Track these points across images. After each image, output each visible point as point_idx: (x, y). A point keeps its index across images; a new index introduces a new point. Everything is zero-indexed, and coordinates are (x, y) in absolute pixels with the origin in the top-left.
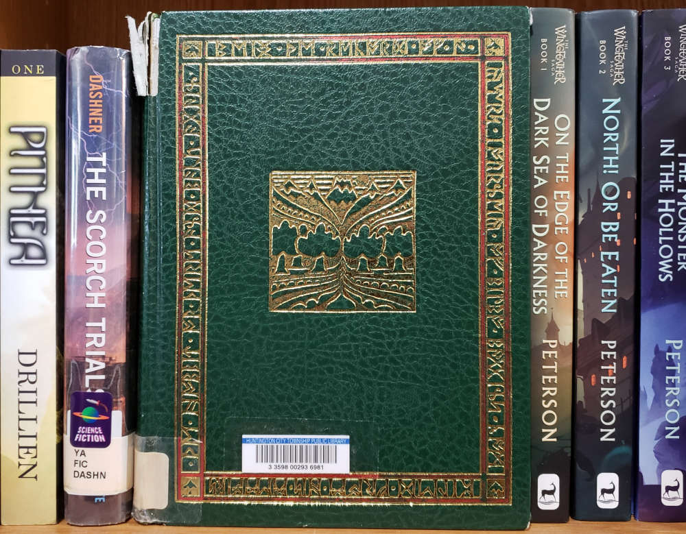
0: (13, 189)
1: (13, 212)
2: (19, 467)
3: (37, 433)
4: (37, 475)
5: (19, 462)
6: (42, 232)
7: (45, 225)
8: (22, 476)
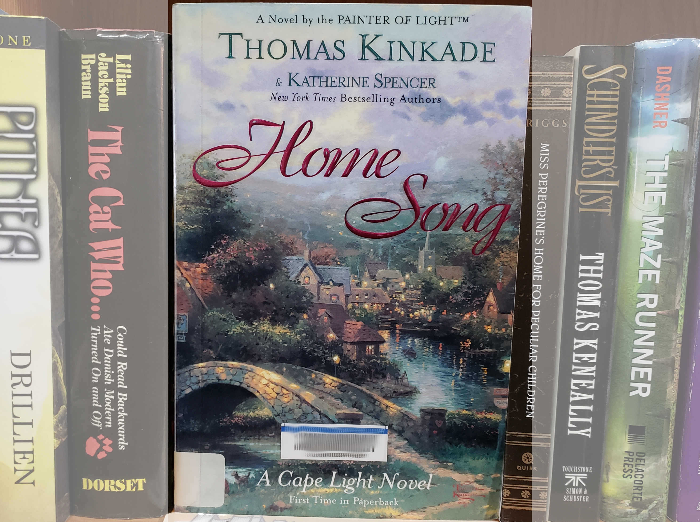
2: (15, 473)
3: (33, 438)
4: (34, 481)
5: (15, 468)
6: (33, 224)
7: (36, 216)
8: (18, 482)
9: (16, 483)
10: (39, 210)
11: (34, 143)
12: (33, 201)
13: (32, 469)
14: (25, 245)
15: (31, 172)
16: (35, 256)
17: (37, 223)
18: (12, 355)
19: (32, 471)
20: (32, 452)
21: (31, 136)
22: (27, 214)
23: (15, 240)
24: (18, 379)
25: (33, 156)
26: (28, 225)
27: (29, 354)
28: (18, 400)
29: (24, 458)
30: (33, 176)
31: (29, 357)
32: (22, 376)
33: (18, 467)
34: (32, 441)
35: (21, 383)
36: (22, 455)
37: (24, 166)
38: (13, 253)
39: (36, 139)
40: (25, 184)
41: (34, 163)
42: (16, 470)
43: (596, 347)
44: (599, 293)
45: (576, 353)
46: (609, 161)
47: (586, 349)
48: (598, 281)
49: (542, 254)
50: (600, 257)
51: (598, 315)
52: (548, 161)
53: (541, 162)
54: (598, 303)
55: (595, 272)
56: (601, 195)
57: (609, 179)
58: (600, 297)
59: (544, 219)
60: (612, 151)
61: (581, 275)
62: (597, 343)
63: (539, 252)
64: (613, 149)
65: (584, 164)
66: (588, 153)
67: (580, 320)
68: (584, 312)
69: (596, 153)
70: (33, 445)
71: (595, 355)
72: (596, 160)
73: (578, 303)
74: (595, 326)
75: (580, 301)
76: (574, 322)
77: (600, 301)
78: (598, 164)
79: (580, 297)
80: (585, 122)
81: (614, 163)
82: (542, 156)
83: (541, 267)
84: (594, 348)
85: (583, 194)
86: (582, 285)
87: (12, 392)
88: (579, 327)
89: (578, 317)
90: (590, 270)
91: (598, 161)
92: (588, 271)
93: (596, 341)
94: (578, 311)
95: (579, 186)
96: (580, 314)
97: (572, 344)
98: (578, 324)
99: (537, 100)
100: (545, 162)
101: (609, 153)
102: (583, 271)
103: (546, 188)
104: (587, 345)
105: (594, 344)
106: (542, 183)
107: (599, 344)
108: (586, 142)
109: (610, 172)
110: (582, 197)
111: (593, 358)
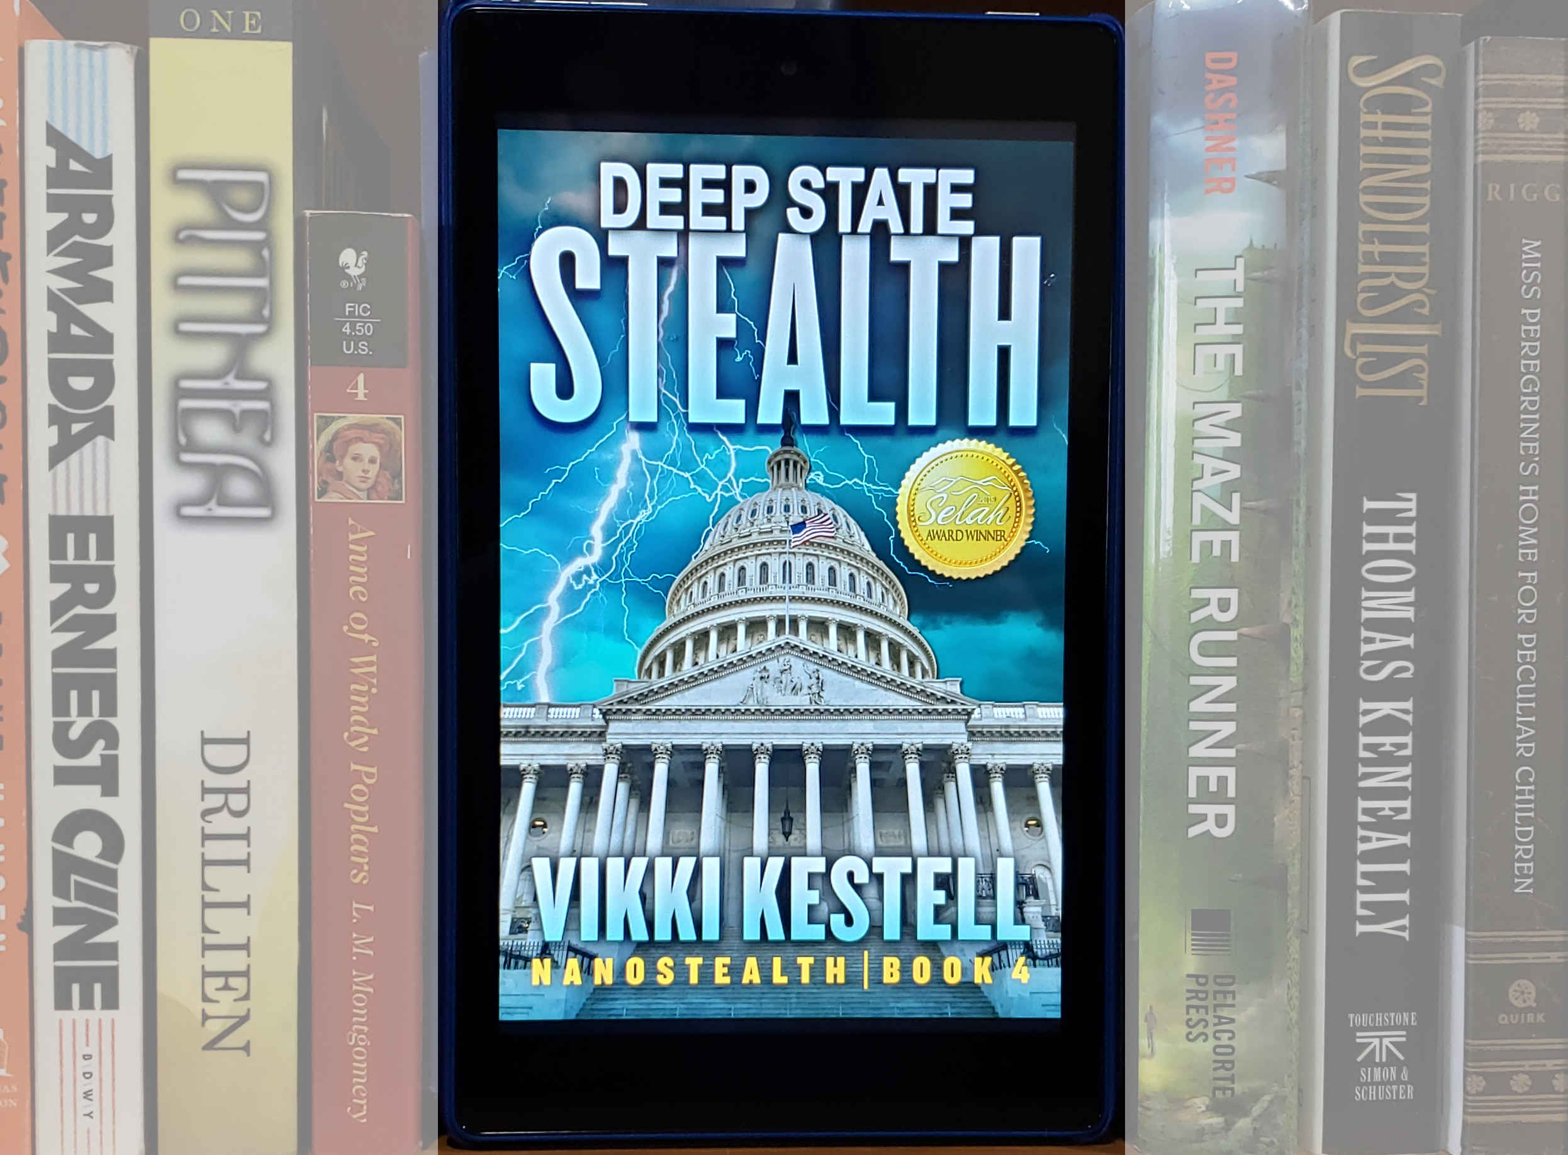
0: (185, 327)
1: (186, 384)
2: (203, 1024)
3: (249, 939)
4: (249, 1042)
5: (203, 1010)
6: (261, 439)
7: (266, 421)
8: (210, 1046)
9: (205, 1048)
10: (273, 406)
11: (266, 253)
12: (260, 385)
13: (243, 1013)
14: (240, 487)
15: (257, 318)
16: (263, 512)
17: (267, 437)
18: (205, 741)
19: (244, 1019)
20: (246, 974)
21: (258, 236)
22: (244, 412)
23: (217, 475)
24: (215, 800)
25: (262, 282)
26: (246, 440)
27: (246, 741)
28: (216, 850)
29: (226, 987)
30: (260, 328)
31: (244, 747)
32: (227, 791)
33: (211, 1009)
34: (246, 947)
35: (225, 810)
36: (220, 982)
37: (239, 305)
38: (213, 504)
39: (268, 243)
40: (241, 345)
41: (265, 297)
42: (205, 1017)
43: (1409, 718)
44: (1409, 590)
45: (1365, 735)
46: (1418, 277)
47: (1388, 725)
48: (1408, 561)
49: (1536, 498)
50: (1409, 504)
51: (1409, 641)
52: (1539, 281)
53: (1524, 283)
54: (1409, 613)
55: (1399, 538)
56: (1404, 357)
57: (1420, 320)
58: (1412, 599)
59: (1537, 416)
60: (1424, 254)
61: (1367, 547)
62: (1411, 709)
63: (1528, 495)
64: (1424, 249)
65: (1363, 284)
66: (1369, 259)
67: (1370, 656)
68: (1378, 636)
69: (1388, 259)
70: (249, 956)
71: (1408, 739)
72: (1388, 275)
73: (1365, 615)
74: (1406, 669)
75: (1367, 609)
76: (1358, 659)
77: (1412, 609)
78: (1392, 283)
79: (1367, 599)
80: (1361, 187)
81: (1428, 283)
82: (1526, 268)
83: (1536, 530)
84: (1406, 722)
85: (1365, 354)
86: (1371, 571)
87: (203, 828)
88: (1369, 671)
89: (1365, 648)
90: (1387, 535)
91: (1393, 278)
92: (1383, 538)
93: (1408, 705)
94: (1364, 633)
95: (1354, 335)
96: (1370, 641)
97: (1356, 713)
98: (1367, 663)
99: (1511, 139)
100: (1534, 283)
101: (1416, 259)
102: (1373, 538)
103: (1538, 343)
104: (1389, 715)
105: (1405, 712)
106: (1527, 332)
107: (1415, 712)
108: (1364, 232)
109: (1421, 304)
110: (1361, 361)
111: (1403, 746)
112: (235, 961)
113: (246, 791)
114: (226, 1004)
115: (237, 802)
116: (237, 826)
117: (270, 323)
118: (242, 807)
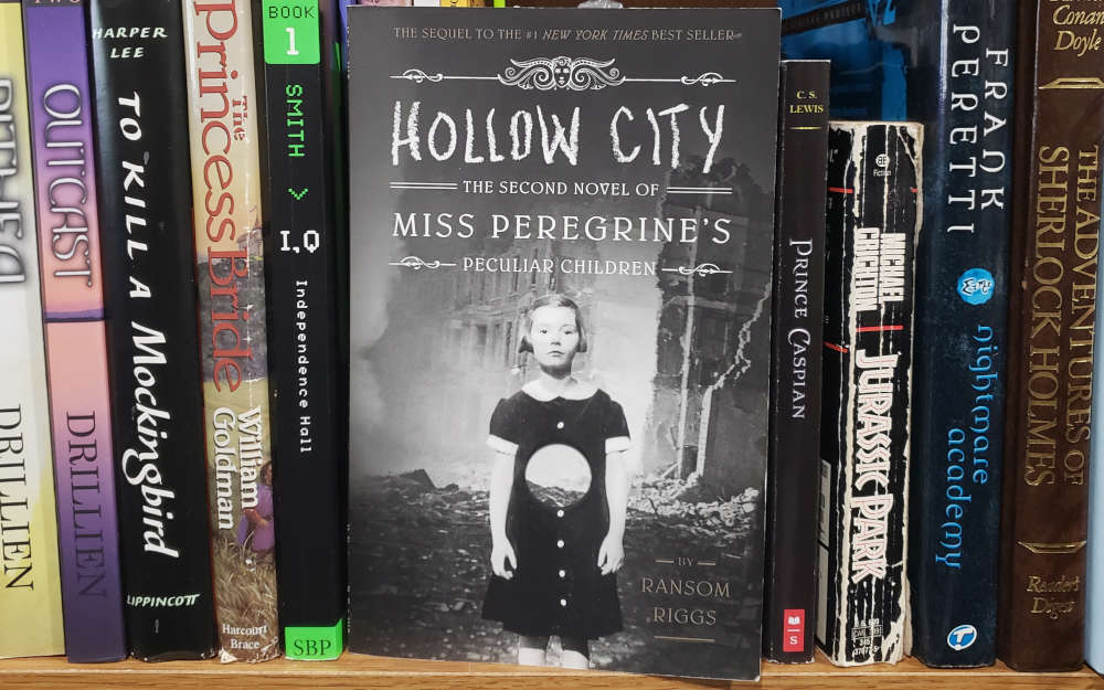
2: (5, 573)
3: (28, 524)
4: (32, 583)
5: (5, 565)
6: (16, 235)
7: (19, 224)
8: (10, 586)
9: (7, 586)
10: (22, 217)
11: (12, 127)
12: (14, 205)
13: (28, 566)
14: (8, 264)
15: (11, 166)
16: (20, 278)
17: (20, 234)
19: (29, 569)
20: (28, 543)
21: (8, 118)
22: (6, 222)
24: (5, 444)
25: (11, 145)
27: (18, 410)
29: (18, 551)
30: (12, 171)
31: (17, 413)
32: (9, 439)
33: (9, 564)
34: (27, 527)
35: (10, 449)
36: (14, 548)
39: (13, 121)
41: (14, 154)
42: (6, 569)
70: (29, 533)
112: (20, 536)
113: (20, 438)
114: (18, 561)
115: (16, 445)
116: (17, 459)
117: (17, 167)
118: (18, 448)
